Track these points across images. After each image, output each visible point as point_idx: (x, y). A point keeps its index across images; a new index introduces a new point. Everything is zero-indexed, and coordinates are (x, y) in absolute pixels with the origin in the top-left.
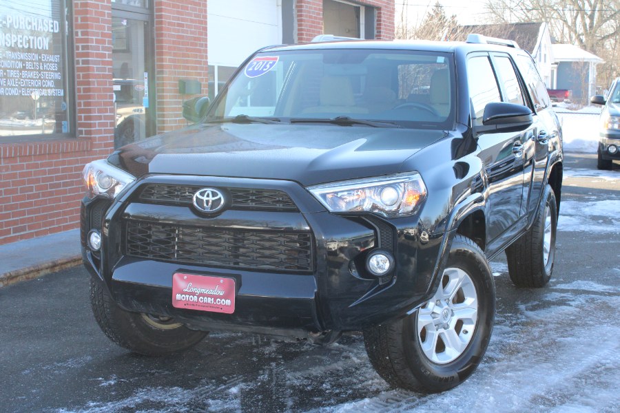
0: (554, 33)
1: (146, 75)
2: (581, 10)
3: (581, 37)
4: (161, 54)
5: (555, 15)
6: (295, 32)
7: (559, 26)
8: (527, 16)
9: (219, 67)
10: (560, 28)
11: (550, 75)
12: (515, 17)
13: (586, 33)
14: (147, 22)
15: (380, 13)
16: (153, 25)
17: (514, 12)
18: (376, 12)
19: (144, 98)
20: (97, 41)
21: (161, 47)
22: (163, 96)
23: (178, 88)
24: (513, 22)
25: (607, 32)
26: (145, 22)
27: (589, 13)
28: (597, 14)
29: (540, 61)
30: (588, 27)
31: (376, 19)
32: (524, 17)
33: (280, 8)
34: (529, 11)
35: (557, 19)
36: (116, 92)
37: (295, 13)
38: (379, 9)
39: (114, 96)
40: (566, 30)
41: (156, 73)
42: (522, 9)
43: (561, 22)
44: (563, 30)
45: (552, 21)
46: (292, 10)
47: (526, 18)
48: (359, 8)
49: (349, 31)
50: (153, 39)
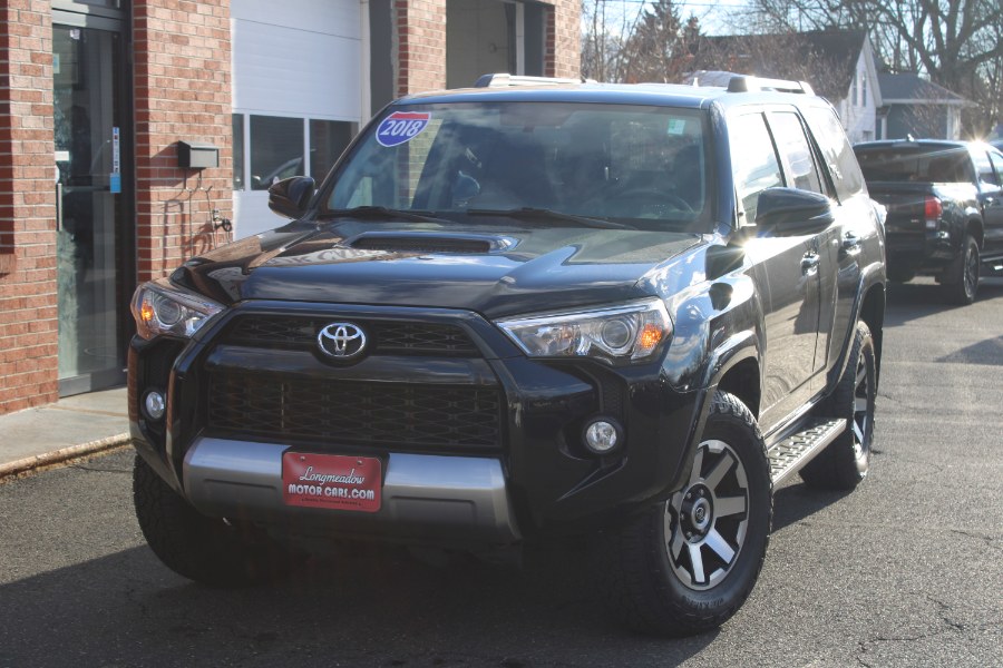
0: (882, 50)
1: (116, 132)
2: (931, 8)
3: (933, 58)
4: (145, 92)
5: (883, 17)
6: (395, 51)
7: (891, 39)
8: (829, 18)
9: (253, 118)
10: (893, 42)
11: (873, 129)
12: (808, 20)
13: (940, 51)
14: (118, 33)
15: (553, 16)
16: (129, 40)
17: (807, 11)
18: (545, 14)
19: (112, 175)
20: (24, 71)
21: (145, 81)
22: (149, 170)
23: (175, 157)
24: (806, 29)
25: (980, 47)
26: (113, 33)
27: (946, 14)
28: (960, 16)
29: (855, 102)
30: (944, 39)
31: (545, 26)
32: (824, 19)
33: (366, 8)
34: (833, 9)
35: (887, 23)
36: (60, 164)
37: (394, 16)
38: (551, 8)
39: (57, 172)
40: (904, 44)
41: (135, 128)
42: (821, 7)
43: (895, 30)
44: (898, 45)
45: (879, 28)
46: (389, 10)
47: (830, 22)
48: (514, 6)
49: (495, 49)
50: (131, 66)
